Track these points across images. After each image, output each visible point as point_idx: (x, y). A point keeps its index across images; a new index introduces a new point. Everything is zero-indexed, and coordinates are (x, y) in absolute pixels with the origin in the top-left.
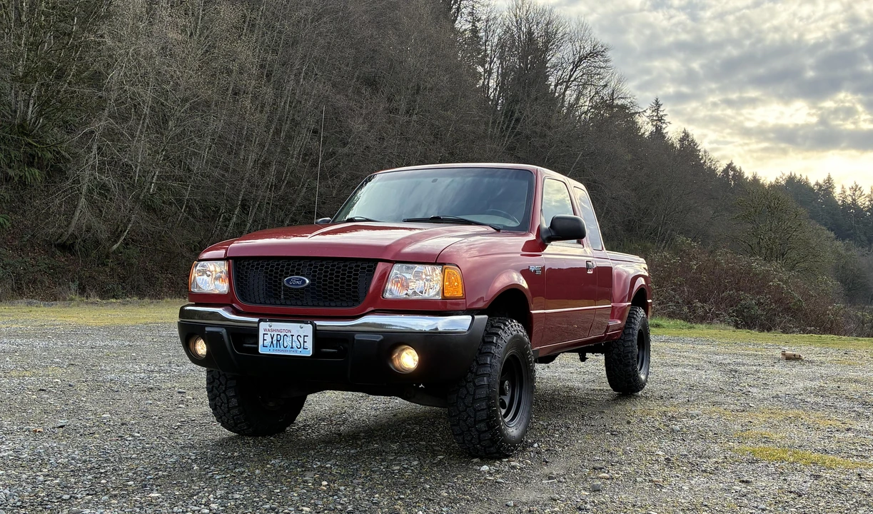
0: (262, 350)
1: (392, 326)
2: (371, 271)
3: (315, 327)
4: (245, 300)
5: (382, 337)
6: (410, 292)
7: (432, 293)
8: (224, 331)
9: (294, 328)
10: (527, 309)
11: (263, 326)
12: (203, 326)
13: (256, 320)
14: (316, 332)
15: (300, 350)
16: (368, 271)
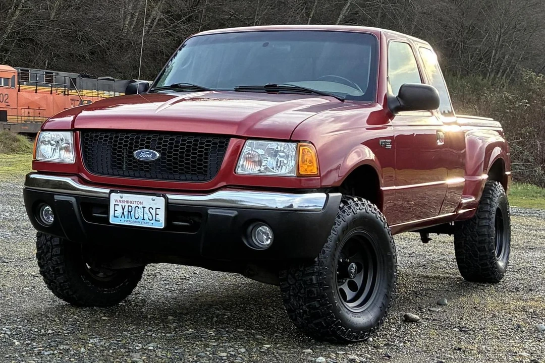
0: (112, 221)
1: (244, 201)
2: (223, 146)
3: (167, 199)
4: (92, 170)
5: (236, 213)
6: (262, 168)
7: (287, 170)
8: (73, 200)
9: (146, 200)
10: (377, 184)
11: (114, 197)
12: (52, 195)
13: (108, 191)
14: (168, 205)
15: (152, 222)
16: (219, 146)
